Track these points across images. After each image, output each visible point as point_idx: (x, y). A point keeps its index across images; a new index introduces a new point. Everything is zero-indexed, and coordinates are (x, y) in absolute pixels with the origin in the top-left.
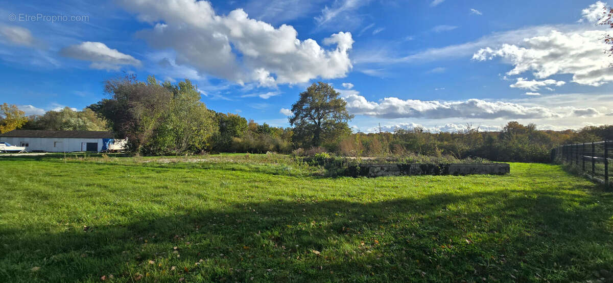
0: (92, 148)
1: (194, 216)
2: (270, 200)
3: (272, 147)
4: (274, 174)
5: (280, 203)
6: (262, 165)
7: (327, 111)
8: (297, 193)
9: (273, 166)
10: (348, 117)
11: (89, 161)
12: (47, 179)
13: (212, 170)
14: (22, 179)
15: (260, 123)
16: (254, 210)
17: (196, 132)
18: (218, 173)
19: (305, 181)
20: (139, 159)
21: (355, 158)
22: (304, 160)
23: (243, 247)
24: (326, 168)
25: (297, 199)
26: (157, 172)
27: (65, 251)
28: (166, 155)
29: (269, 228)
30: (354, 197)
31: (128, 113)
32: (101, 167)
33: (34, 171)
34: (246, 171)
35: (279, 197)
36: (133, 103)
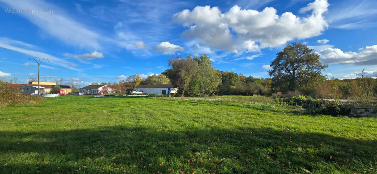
0: (164, 92)
1: (216, 131)
2: (262, 127)
3: (256, 91)
4: (261, 110)
5: (269, 130)
6: (252, 104)
7: (301, 64)
8: (282, 124)
9: (260, 104)
10: (321, 67)
11: (164, 99)
12: (151, 106)
13: (221, 106)
14: (143, 106)
15: (247, 76)
16: (252, 133)
17: (210, 84)
18: (224, 107)
19: (286, 116)
20: (183, 98)
21: (333, 100)
22: (284, 101)
23: (248, 156)
24: (304, 107)
25: (283, 129)
26: (193, 105)
27: (163, 140)
28: (195, 96)
29: (265, 146)
30: (337, 133)
31: (178, 75)
32: (169, 102)
33: (146, 103)
34: (241, 107)
35: (268, 126)
36: (180, 70)
